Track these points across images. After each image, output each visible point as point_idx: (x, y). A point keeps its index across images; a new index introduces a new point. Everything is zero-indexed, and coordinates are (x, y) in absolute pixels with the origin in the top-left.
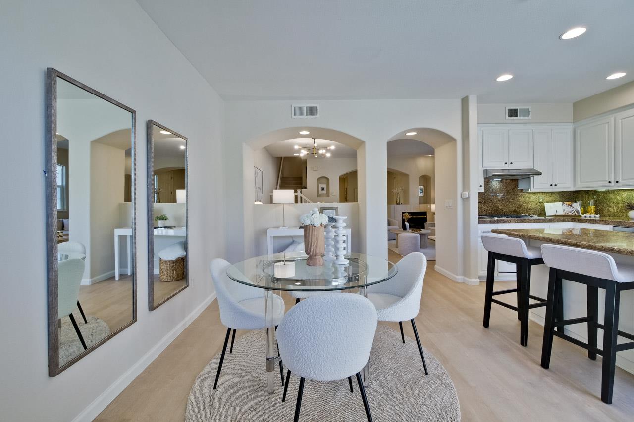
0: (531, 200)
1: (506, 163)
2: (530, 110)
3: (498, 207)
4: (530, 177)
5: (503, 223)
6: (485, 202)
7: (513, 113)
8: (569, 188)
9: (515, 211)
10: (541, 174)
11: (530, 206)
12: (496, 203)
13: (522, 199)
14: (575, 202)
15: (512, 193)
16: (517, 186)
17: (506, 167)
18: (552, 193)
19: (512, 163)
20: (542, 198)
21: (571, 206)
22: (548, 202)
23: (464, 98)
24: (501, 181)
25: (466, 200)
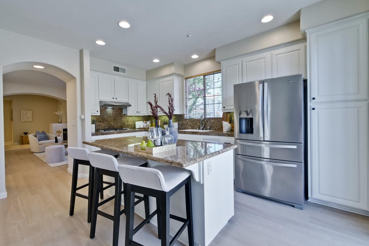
0: (129, 120)
1: (113, 98)
2: (126, 70)
3: (112, 124)
4: (127, 107)
5: (110, 134)
6: (103, 122)
7: (117, 69)
8: (145, 114)
9: (121, 126)
10: (131, 106)
11: (129, 123)
12: (110, 122)
13: (124, 119)
14: (148, 121)
15: (120, 116)
16: (122, 112)
17: (114, 100)
18: (139, 116)
19: (116, 98)
20: (135, 119)
21: (146, 123)
22: (138, 121)
23: (81, 50)
24: (113, 109)
25: (83, 120)
